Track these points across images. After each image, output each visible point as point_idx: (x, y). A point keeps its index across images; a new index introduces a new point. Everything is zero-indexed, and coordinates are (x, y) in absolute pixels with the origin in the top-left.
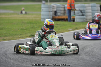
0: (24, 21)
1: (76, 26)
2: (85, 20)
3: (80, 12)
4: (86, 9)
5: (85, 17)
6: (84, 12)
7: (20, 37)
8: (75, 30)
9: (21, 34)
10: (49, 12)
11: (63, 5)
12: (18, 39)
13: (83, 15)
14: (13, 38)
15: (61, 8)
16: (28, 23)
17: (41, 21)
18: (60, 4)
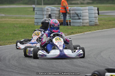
0: (15, 25)
1: (72, 31)
2: (82, 24)
3: (76, 15)
4: (83, 13)
5: (81, 20)
6: (80, 16)
7: (11, 43)
8: (71, 35)
9: (12, 39)
10: (43, 15)
11: (58, 8)
12: (10, 44)
13: (79, 19)
14: (4, 43)
15: (56, 11)
16: (20, 27)
17: (34, 25)
18: (55, 7)
